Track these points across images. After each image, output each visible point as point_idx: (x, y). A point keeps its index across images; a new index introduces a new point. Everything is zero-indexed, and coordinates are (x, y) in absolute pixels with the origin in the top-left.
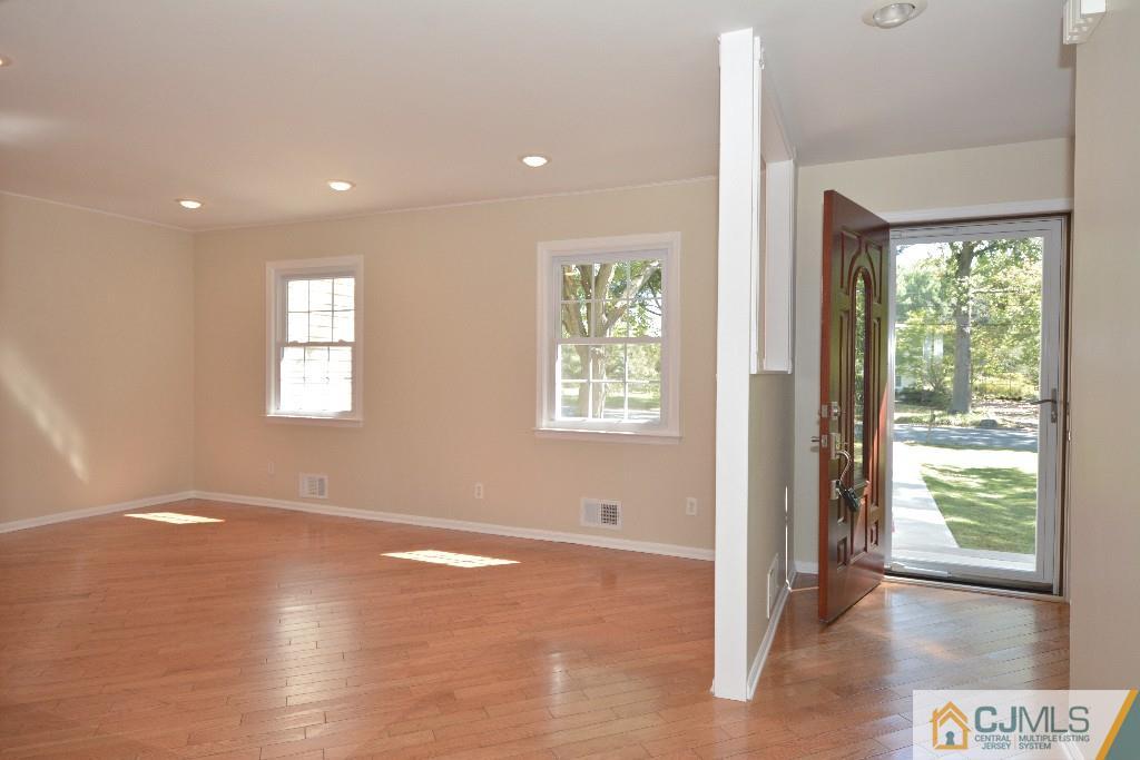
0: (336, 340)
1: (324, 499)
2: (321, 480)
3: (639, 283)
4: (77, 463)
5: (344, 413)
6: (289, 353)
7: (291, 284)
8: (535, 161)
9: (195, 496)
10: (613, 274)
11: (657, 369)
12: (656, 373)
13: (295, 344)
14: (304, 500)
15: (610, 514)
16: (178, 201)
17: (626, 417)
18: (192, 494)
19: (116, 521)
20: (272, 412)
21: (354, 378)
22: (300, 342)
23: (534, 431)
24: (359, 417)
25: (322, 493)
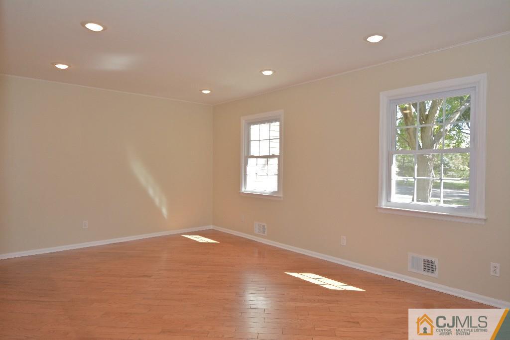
0: (271, 155)
1: (265, 236)
2: (264, 226)
3: (457, 116)
4: (164, 211)
5: (274, 192)
6: (251, 161)
7: (252, 127)
8: (375, 39)
9: (212, 228)
10: (438, 112)
11: (468, 166)
12: (468, 169)
13: (253, 157)
14: (255, 235)
15: (429, 266)
16: (201, 91)
17: (442, 201)
18: (211, 227)
19: (178, 238)
20: (243, 190)
21: (279, 175)
22: (255, 155)
23: (377, 208)
24: (281, 195)
25: (264, 232)
